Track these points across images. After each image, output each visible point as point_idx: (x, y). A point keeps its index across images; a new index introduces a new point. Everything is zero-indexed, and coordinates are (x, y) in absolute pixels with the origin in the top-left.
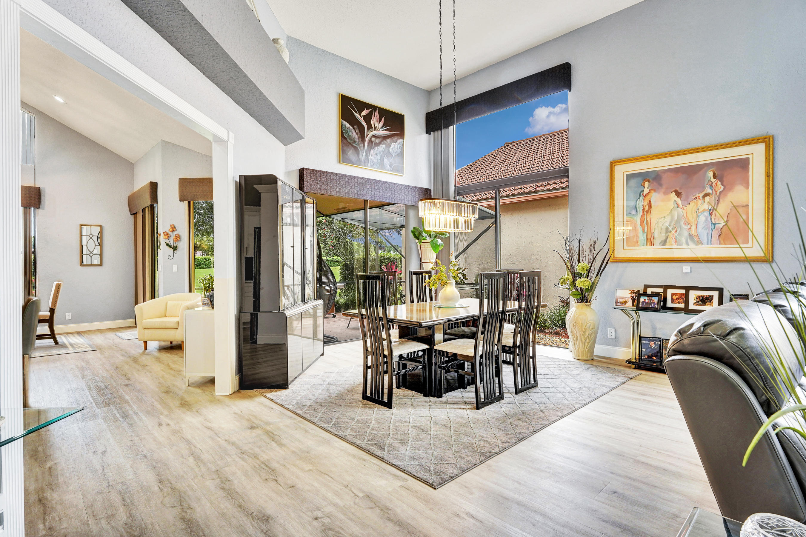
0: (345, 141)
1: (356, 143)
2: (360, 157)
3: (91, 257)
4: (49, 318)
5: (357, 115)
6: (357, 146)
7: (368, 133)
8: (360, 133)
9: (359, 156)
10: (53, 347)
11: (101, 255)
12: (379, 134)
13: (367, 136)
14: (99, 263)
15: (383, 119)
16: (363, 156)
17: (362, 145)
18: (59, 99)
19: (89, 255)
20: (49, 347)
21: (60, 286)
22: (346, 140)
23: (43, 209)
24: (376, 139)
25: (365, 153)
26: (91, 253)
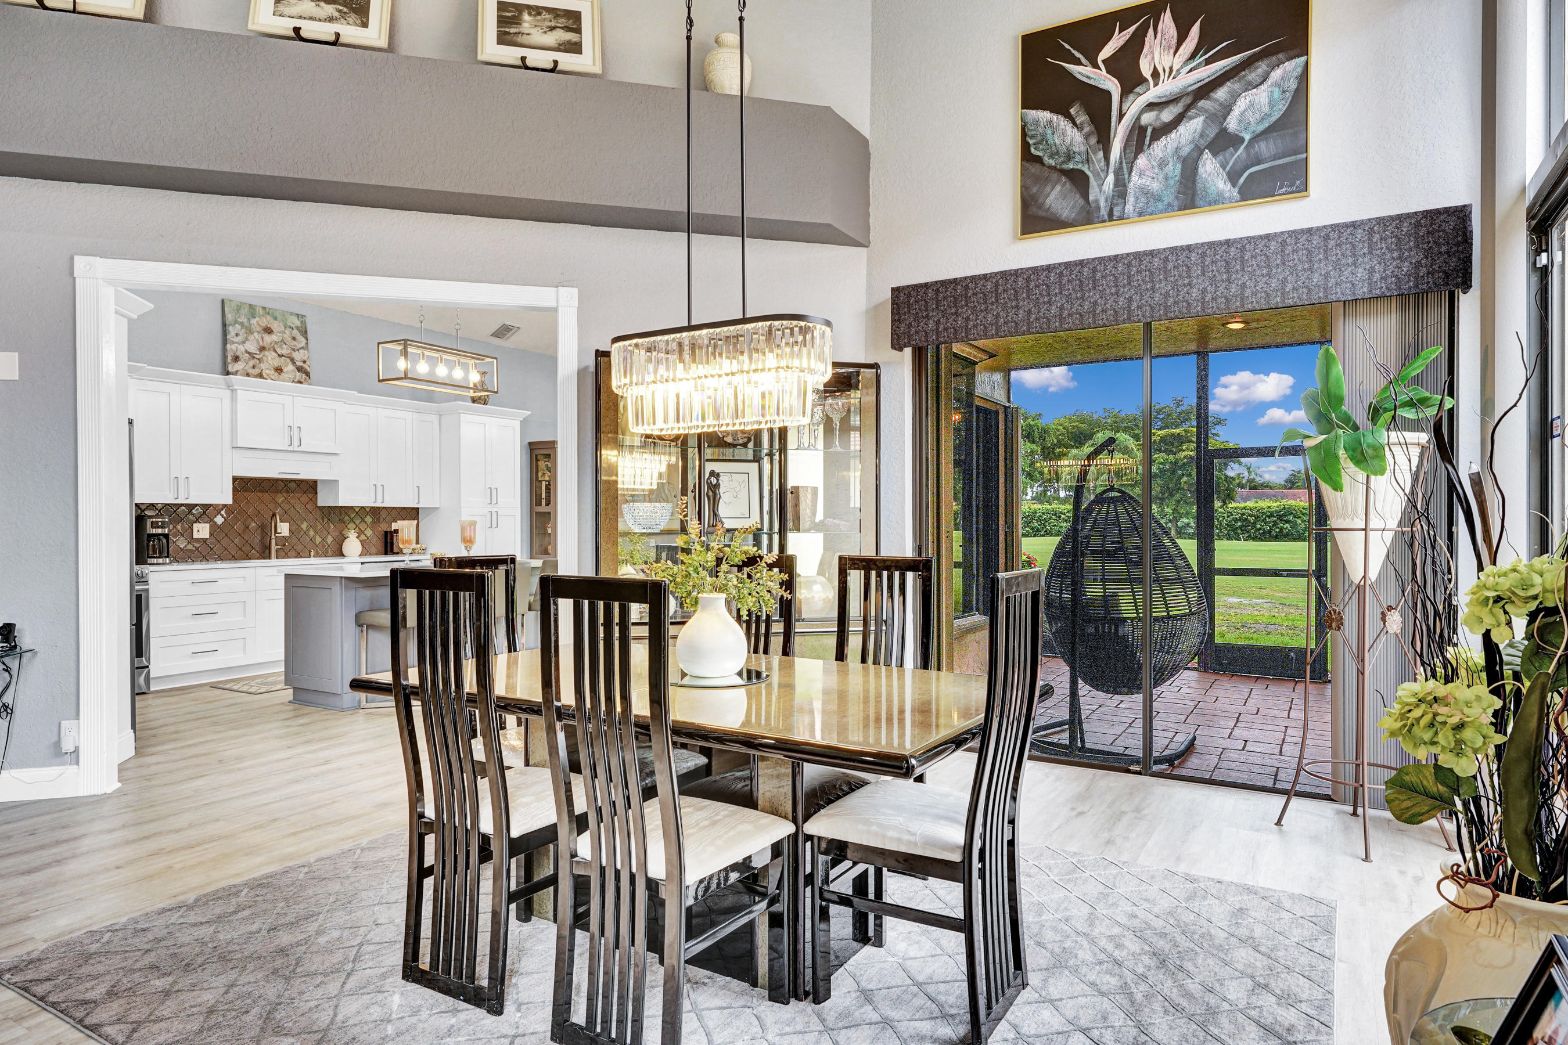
0: (1034, 168)
1: (1078, 158)
2: (1091, 198)
5: (1082, 71)
6: (1080, 166)
7: (1124, 108)
8: (1093, 120)
9: (1085, 195)
12: (1177, 90)
13: (1121, 116)
15: (1195, 31)
16: (1105, 187)
17: (1101, 154)
22: (1038, 166)
24: (1160, 111)
25: (1110, 179)
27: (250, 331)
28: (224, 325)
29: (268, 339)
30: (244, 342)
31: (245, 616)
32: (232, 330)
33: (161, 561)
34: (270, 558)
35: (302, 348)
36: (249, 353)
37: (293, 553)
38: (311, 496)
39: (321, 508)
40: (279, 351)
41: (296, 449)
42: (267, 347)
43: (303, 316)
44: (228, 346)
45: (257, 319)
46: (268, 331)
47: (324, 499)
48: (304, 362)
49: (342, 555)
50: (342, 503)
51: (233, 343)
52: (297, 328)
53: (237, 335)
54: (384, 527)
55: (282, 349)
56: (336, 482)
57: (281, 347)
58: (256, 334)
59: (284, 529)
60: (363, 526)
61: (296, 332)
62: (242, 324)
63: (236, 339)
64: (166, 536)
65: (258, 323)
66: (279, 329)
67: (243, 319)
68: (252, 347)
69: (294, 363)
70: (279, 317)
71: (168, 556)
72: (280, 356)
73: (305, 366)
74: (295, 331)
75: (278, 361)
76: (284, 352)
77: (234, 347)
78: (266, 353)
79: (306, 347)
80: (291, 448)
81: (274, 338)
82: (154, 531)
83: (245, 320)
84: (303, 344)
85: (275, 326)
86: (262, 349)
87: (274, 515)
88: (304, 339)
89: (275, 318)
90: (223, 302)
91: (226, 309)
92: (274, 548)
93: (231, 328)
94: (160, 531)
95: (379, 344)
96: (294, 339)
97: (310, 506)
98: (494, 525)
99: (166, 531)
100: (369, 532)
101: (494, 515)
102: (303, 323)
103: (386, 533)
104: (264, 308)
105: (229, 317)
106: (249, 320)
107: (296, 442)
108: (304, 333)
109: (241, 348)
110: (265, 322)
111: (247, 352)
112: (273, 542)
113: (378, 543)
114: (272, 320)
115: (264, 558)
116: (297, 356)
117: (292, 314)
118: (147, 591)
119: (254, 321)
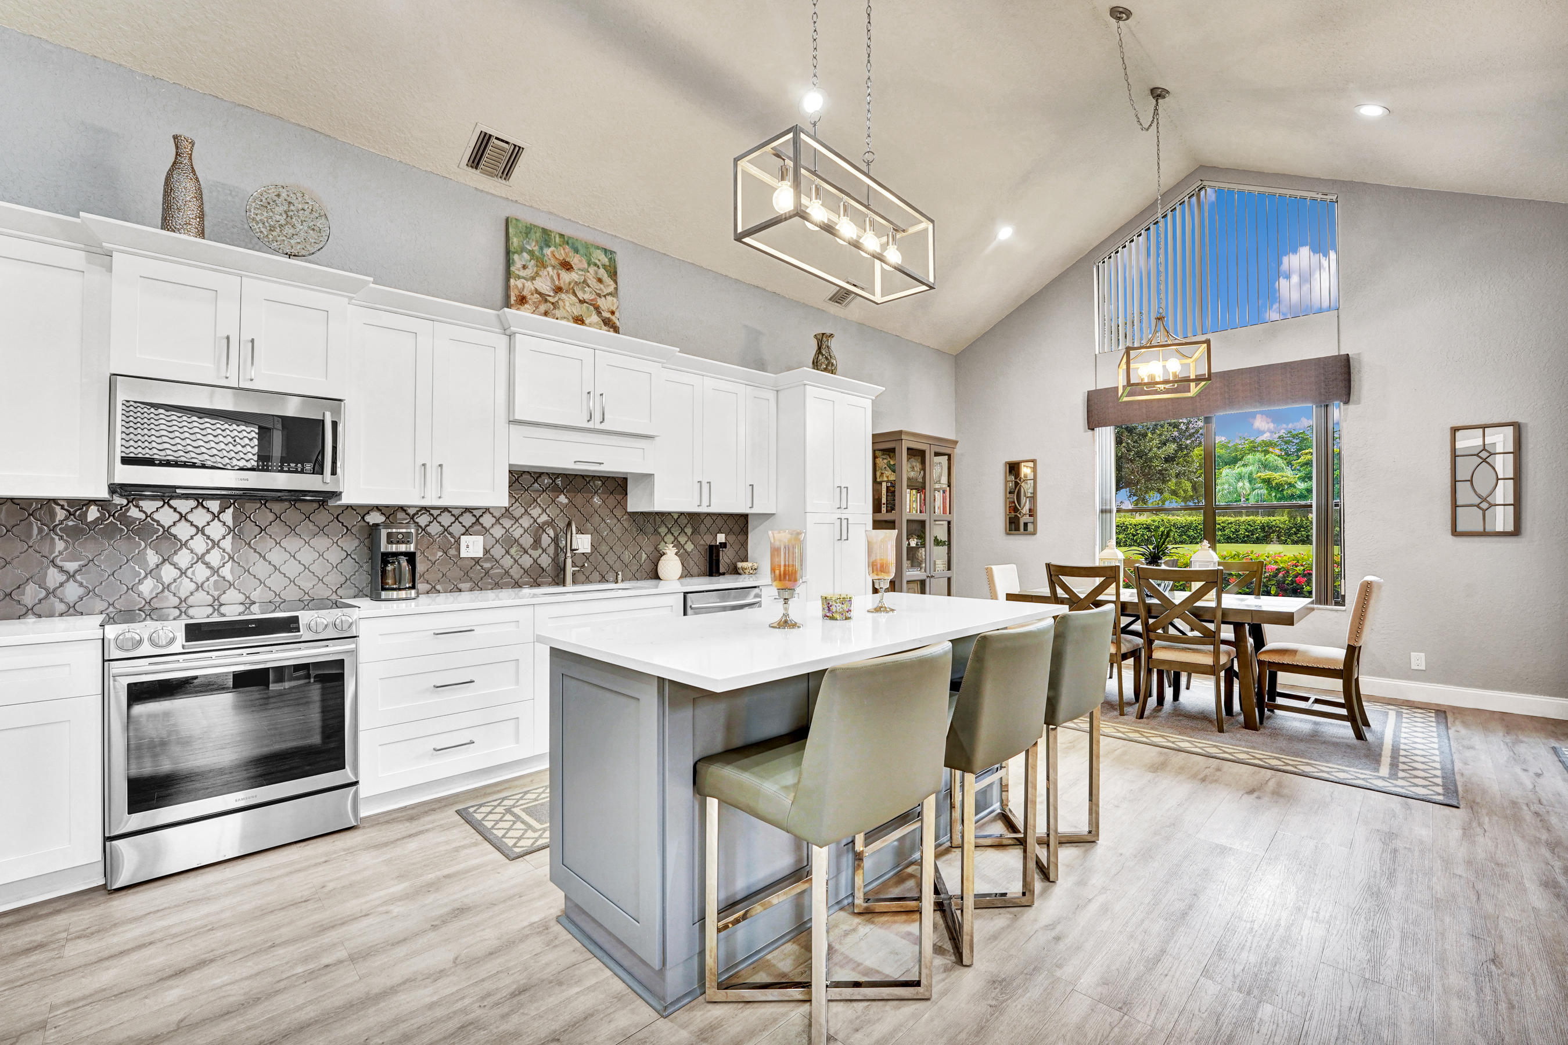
3: (1484, 511)
4: (1342, 667)
10: (1348, 746)
11: (1517, 504)
14: (1510, 528)
18: (1372, 111)
19: (1478, 506)
20: (1336, 746)
21: (1371, 588)
23: (1358, 402)
26: (1484, 500)
27: (541, 264)
28: (508, 252)
29: (566, 277)
30: (533, 279)
31: (517, 682)
32: (518, 260)
33: (403, 594)
34: (564, 585)
35: (610, 294)
36: (540, 294)
37: (596, 575)
38: (619, 497)
39: (633, 515)
40: (580, 295)
41: (598, 426)
42: (565, 288)
43: (612, 252)
44: (512, 281)
45: (552, 249)
46: (567, 266)
47: (636, 503)
48: (613, 313)
49: (656, 577)
50: (658, 507)
51: (519, 277)
52: (605, 267)
53: (524, 267)
54: (708, 540)
55: (584, 292)
56: (650, 476)
57: (583, 290)
58: (550, 269)
59: (583, 543)
60: (682, 539)
61: (602, 273)
62: (531, 253)
63: (522, 273)
64: (411, 557)
65: (552, 253)
66: (581, 266)
67: (532, 246)
68: (543, 285)
69: (599, 313)
70: (582, 250)
71: (413, 587)
72: (582, 302)
73: (613, 318)
74: (602, 271)
75: (578, 310)
76: (587, 297)
77: (519, 283)
78: (563, 296)
79: (614, 294)
80: (590, 425)
81: (574, 276)
82: (394, 548)
83: (536, 248)
84: (611, 289)
85: (576, 260)
86: (558, 290)
87: (569, 524)
88: (612, 283)
89: (576, 251)
90: (507, 220)
91: (511, 230)
92: (570, 569)
93: (516, 257)
94: (403, 548)
95: (736, 160)
96: (600, 280)
97: (618, 512)
98: (844, 537)
99: (412, 548)
100: (689, 547)
101: (844, 522)
102: (612, 261)
103: (711, 547)
104: (562, 236)
105: (515, 241)
106: (541, 248)
107: (597, 417)
108: (613, 274)
109: (529, 285)
110: (562, 253)
111: (537, 292)
112: (569, 561)
113: (699, 560)
114: (571, 254)
115: (558, 584)
116: (604, 304)
117: (598, 248)
118: (354, 653)
119: (548, 251)
